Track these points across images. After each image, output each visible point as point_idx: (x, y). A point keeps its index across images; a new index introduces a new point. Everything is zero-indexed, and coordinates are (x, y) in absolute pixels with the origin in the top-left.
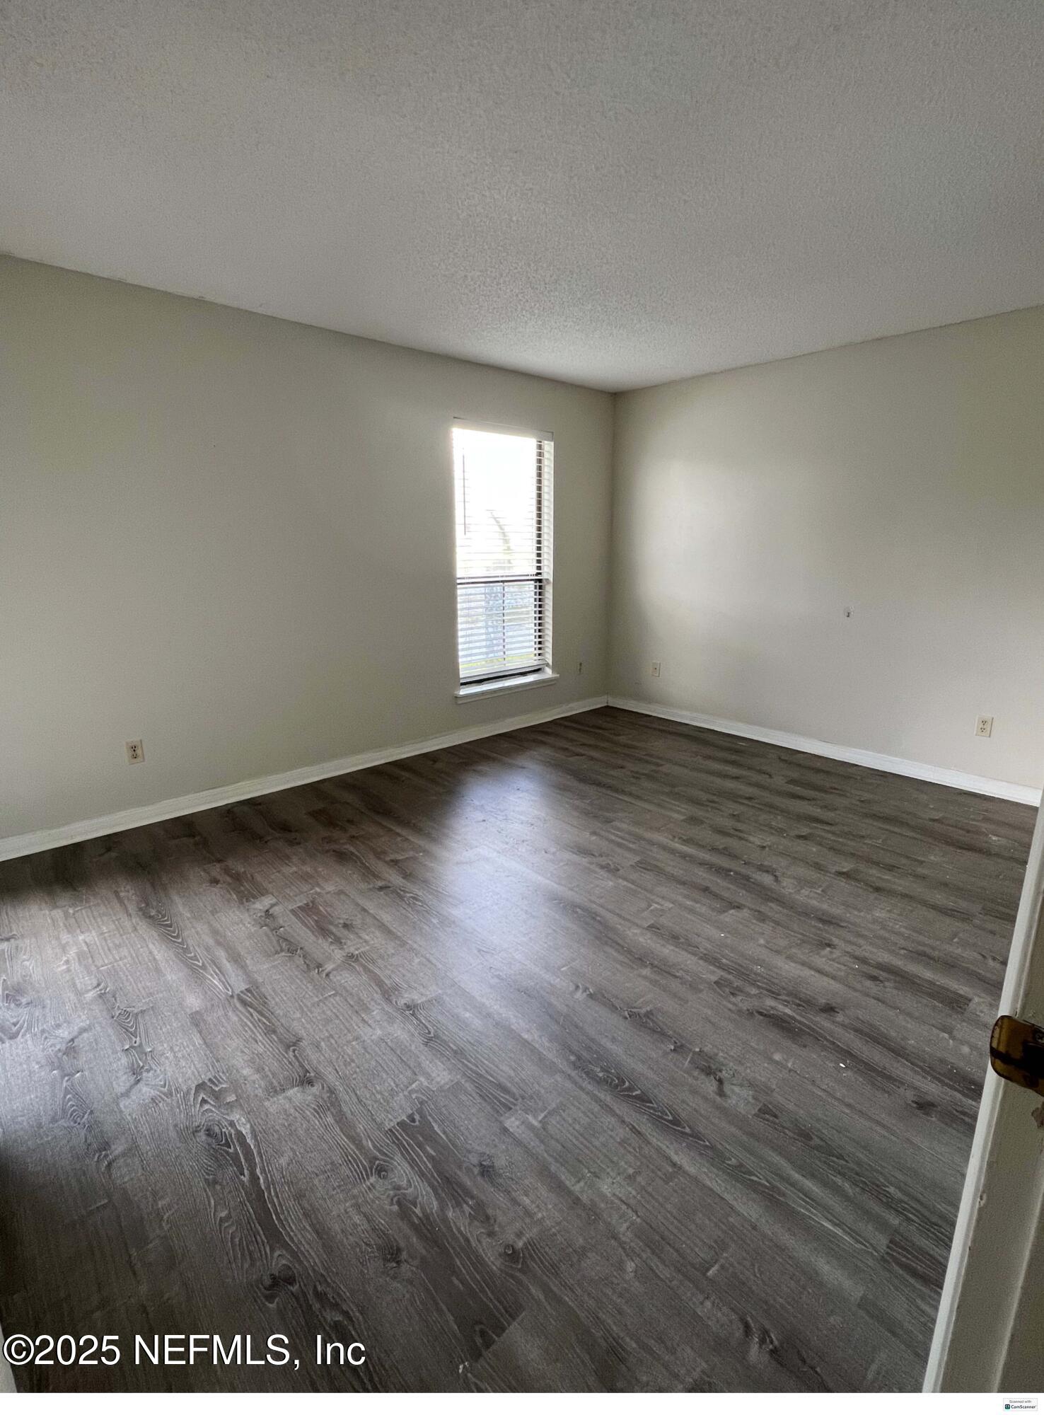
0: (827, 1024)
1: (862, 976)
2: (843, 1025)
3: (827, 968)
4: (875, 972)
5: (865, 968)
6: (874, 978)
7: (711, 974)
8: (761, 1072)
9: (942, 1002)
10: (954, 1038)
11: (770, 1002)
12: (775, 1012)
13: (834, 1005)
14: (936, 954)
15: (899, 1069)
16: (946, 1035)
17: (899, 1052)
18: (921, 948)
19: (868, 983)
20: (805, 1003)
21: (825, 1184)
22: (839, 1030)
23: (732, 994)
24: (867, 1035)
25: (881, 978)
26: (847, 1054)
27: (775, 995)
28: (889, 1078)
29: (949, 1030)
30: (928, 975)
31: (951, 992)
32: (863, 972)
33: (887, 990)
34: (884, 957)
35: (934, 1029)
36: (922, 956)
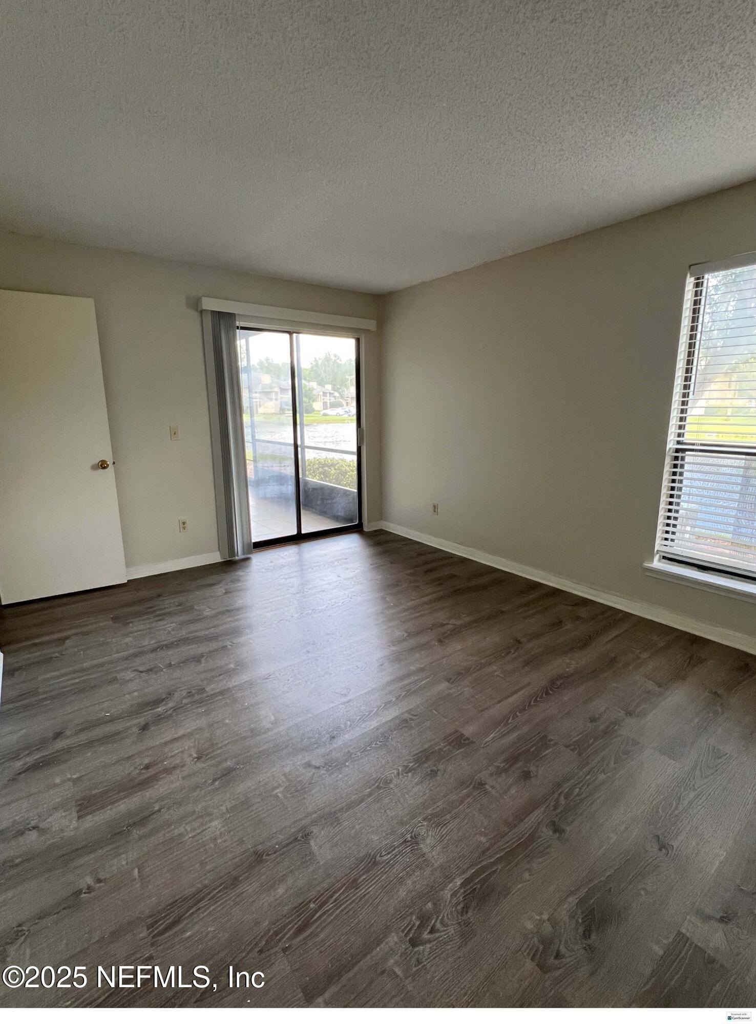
0: (135, 722)
1: (154, 761)
2: (129, 728)
3: (176, 745)
4: (151, 772)
5: (159, 767)
6: (147, 767)
7: (209, 689)
8: (133, 686)
9: (94, 795)
10: (69, 780)
11: (171, 705)
12: (162, 704)
13: (145, 732)
14: (136, 833)
15: (84, 737)
16: (75, 777)
17: (90, 744)
18: (150, 827)
19: (146, 761)
20: (159, 719)
21: (73, 684)
22: (128, 724)
23: (190, 692)
24: (113, 735)
25: (144, 771)
26: (112, 720)
27: (175, 709)
28: (84, 729)
29: (76, 781)
30: (122, 807)
31: (95, 811)
32: (157, 764)
33: (132, 768)
34: (160, 789)
35: (84, 773)
36: (141, 818)
